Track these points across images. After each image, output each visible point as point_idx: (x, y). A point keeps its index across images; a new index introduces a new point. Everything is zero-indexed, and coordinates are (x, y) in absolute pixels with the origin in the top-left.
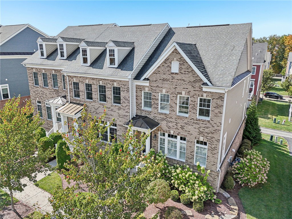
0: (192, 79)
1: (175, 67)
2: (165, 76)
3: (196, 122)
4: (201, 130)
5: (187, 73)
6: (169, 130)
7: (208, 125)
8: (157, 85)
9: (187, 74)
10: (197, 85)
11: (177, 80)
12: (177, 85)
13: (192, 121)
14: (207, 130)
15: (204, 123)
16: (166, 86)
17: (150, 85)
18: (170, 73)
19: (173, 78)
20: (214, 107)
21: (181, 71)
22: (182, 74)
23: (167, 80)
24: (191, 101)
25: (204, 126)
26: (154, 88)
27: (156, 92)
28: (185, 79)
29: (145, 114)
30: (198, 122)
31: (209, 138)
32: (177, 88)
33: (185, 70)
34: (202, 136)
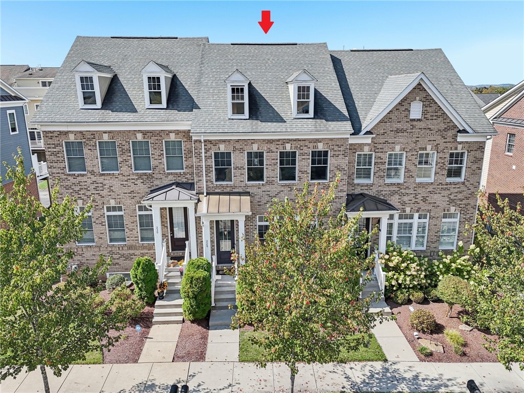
0: (443, 126)
1: (416, 110)
2: (399, 126)
3: (446, 187)
4: (452, 197)
5: (435, 117)
6: (403, 207)
7: (463, 188)
8: (386, 140)
9: (435, 119)
10: (450, 133)
11: (419, 129)
12: (418, 137)
13: (440, 187)
14: (460, 196)
15: (457, 186)
16: (401, 140)
17: (372, 142)
18: (408, 120)
19: (413, 127)
20: (471, 162)
21: (426, 116)
22: (428, 120)
23: (403, 131)
24: (440, 158)
25: (456, 190)
26: (380, 146)
27: (382, 152)
28: (432, 127)
29: (361, 190)
30: (449, 186)
31: (462, 206)
32: (418, 141)
33: (432, 114)
34: (453, 206)
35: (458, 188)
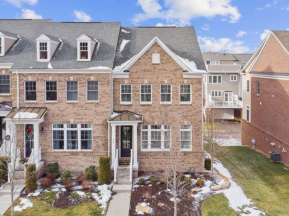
0: (173, 68)
1: (156, 58)
2: (146, 67)
3: (180, 107)
4: (184, 114)
5: (168, 63)
6: (153, 120)
7: (191, 108)
8: (138, 76)
10: (179, 73)
11: (159, 69)
12: (159, 75)
13: (176, 107)
14: (189, 113)
15: (187, 107)
16: (148, 76)
17: (129, 77)
18: (151, 64)
19: (155, 68)
20: (195, 91)
21: (162, 62)
22: (164, 64)
23: (148, 71)
24: (174, 88)
25: (187, 109)
26: (134, 80)
27: (137, 84)
28: (167, 69)
29: (125, 108)
30: (182, 107)
31: (192, 120)
32: (159, 77)
33: (166, 61)
34: (186, 120)
35: (188, 108)
